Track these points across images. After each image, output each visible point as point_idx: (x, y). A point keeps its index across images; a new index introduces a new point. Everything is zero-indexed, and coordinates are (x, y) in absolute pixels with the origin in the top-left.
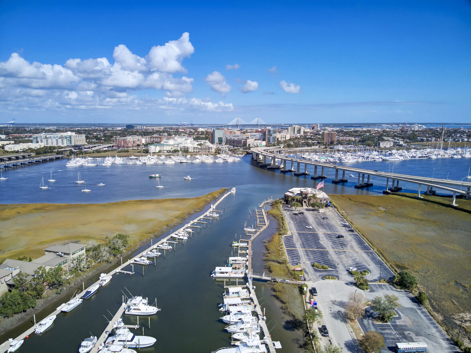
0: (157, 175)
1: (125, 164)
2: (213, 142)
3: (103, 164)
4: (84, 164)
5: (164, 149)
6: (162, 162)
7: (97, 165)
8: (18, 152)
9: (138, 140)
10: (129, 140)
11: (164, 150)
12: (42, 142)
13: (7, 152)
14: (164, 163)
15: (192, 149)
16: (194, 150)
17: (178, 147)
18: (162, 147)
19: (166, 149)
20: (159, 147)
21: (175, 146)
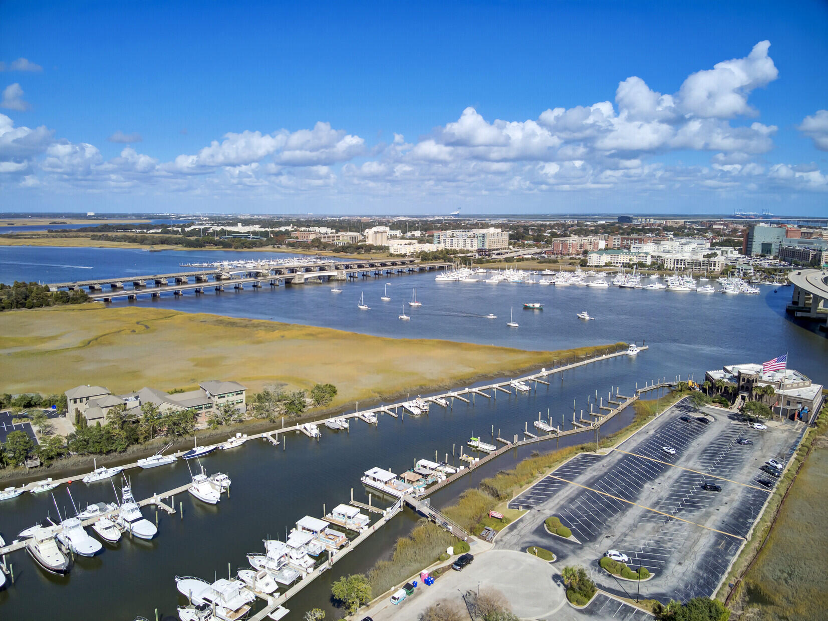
0: (537, 305)
1: (521, 283)
2: (748, 253)
3: (487, 281)
4: (460, 279)
5: (619, 259)
6: (585, 284)
7: (477, 281)
8: (404, 256)
9: (591, 242)
10: (571, 242)
11: (619, 261)
12: (445, 242)
13: (391, 255)
14: (587, 286)
15: (672, 263)
16: (676, 266)
17: (646, 257)
18: (616, 257)
19: (622, 261)
20: (610, 256)
21: (640, 255)
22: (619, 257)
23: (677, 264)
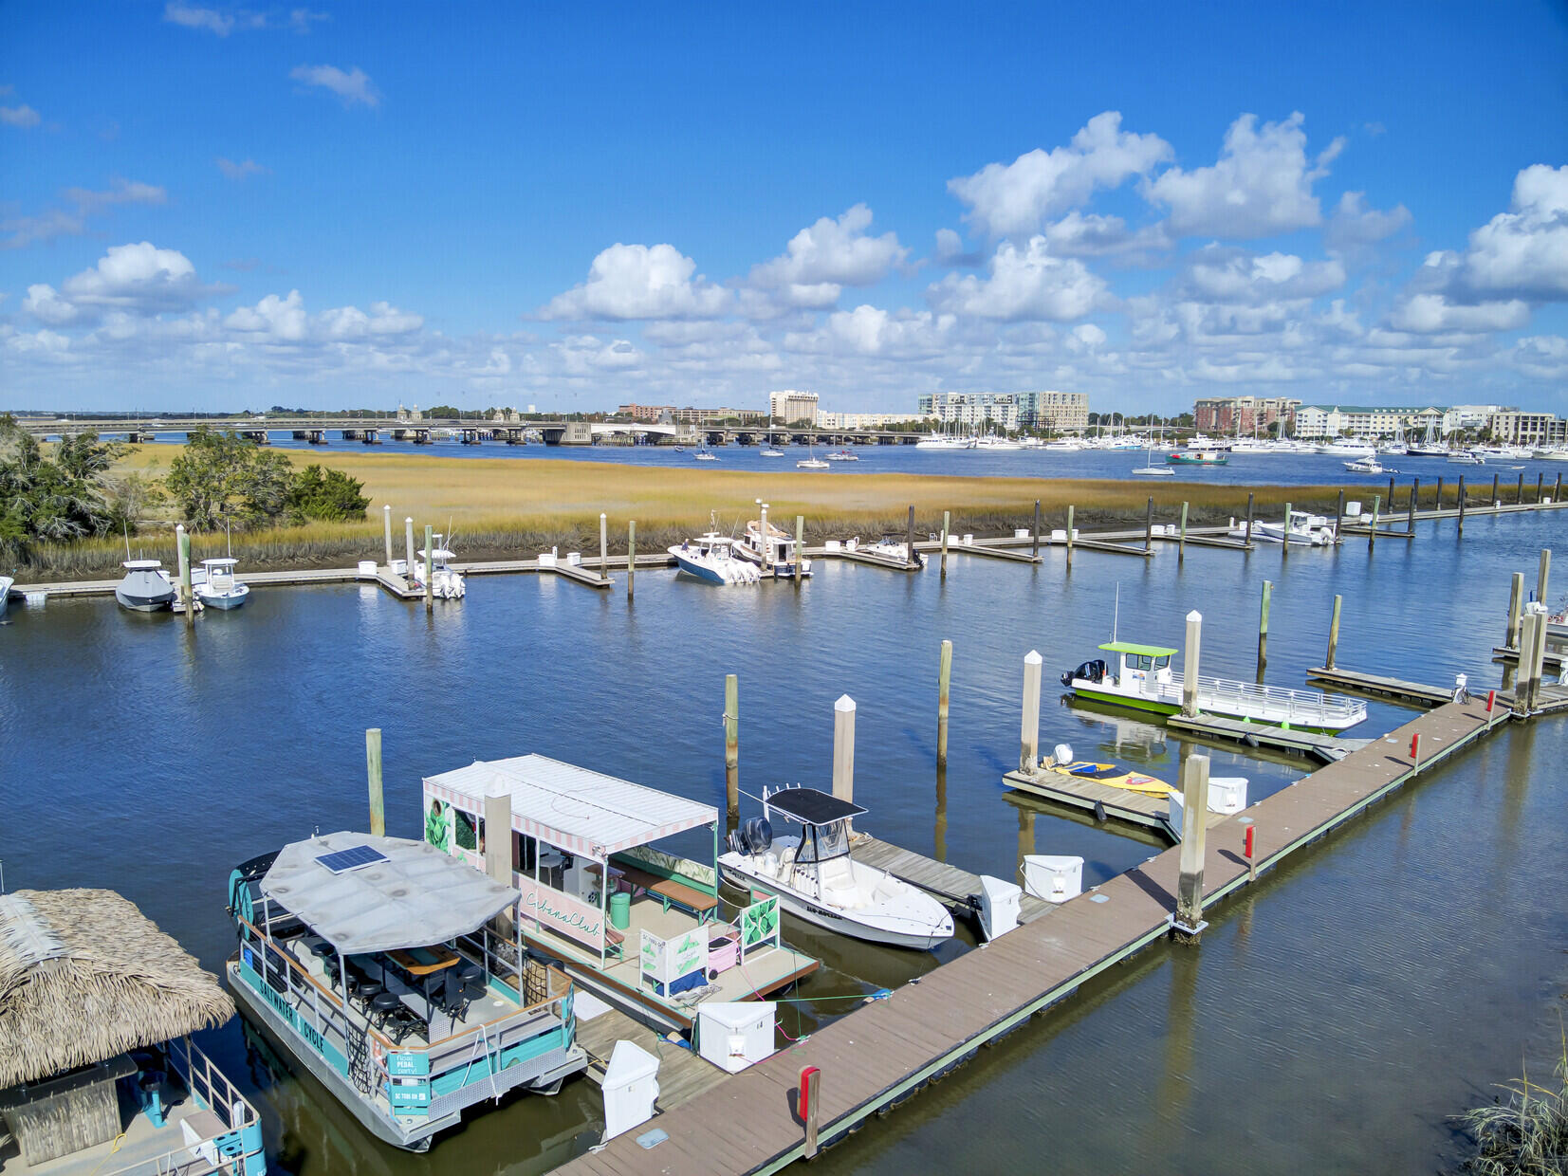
5: (1372, 425)
10: (1239, 405)
11: (1371, 430)
12: (942, 410)
15: (1511, 426)
16: (1521, 433)
17: (1441, 416)
18: (1364, 419)
19: (1379, 430)
20: (1347, 418)
21: (1424, 413)
22: (1372, 419)
23: (1525, 429)
